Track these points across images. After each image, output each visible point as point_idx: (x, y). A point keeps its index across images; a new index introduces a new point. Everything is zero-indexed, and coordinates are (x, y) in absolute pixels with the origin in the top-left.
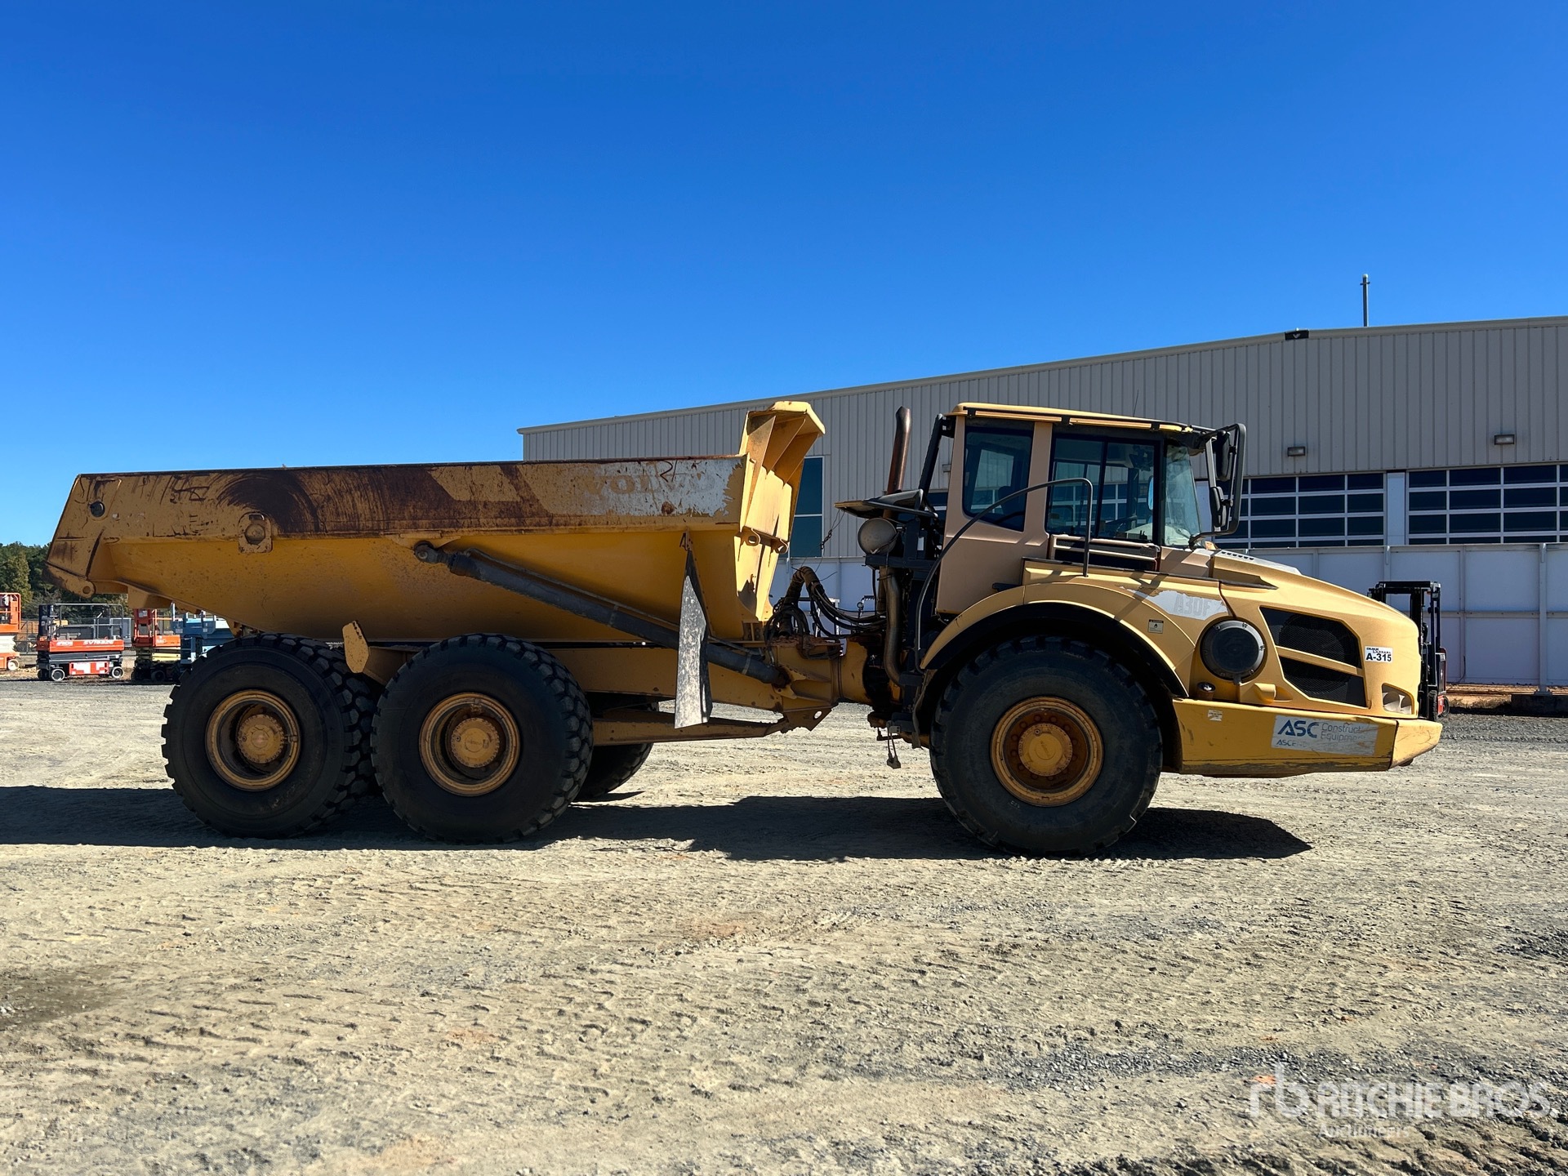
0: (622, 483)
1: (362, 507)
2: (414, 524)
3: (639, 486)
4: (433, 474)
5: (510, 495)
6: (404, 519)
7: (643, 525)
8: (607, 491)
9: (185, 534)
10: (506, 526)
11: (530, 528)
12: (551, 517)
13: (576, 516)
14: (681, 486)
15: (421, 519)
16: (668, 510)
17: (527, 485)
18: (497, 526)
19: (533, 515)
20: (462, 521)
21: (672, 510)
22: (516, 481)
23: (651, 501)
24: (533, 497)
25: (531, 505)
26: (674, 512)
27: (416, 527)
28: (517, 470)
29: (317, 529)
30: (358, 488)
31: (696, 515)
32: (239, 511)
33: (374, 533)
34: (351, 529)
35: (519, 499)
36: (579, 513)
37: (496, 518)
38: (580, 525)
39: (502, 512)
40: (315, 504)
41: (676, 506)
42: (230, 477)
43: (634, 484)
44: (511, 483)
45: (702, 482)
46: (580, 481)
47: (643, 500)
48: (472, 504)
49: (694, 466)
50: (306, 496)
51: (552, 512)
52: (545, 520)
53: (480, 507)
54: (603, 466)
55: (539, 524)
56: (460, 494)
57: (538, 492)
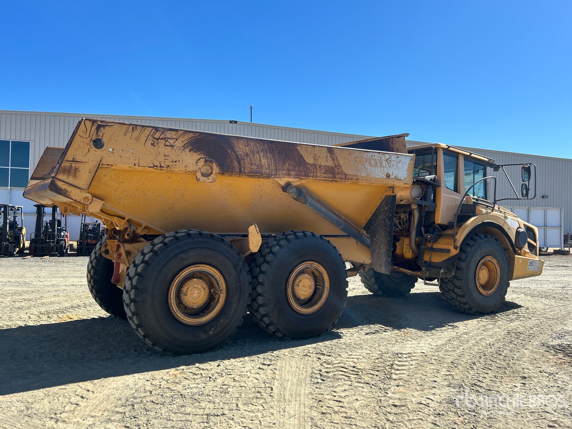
0: (373, 162)
1: (264, 161)
2: (289, 173)
3: (378, 164)
4: (298, 148)
5: (330, 163)
6: (284, 170)
7: (379, 182)
8: (367, 165)
9: (161, 167)
10: (328, 178)
11: (338, 180)
12: (346, 175)
13: (355, 176)
14: (393, 166)
15: (292, 171)
16: (388, 176)
17: (337, 159)
18: (324, 177)
19: (339, 174)
20: (310, 174)
21: (390, 176)
22: (333, 156)
23: (383, 172)
24: (339, 165)
25: (338, 169)
26: (390, 177)
27: (289, 175)
28: (334, 151)
29: (241, 171)
30: (262, 151)
31: (398, 179)
32: (196, 156)
33: (268, 176)
34: (257, 174)
35: (334, 165)
36: (356, 175)
37: (324, 173)
38: (357, 180)
39: (326, 171)
40: (240, 157)
41: (391, 175)
42: (191, 135)
43: (377, 163)
44: (331, 157)
45: (400, 165)
46: (357, 159)
47: (380, 171)
48: (314, 165)
49: (397, 157)
50: (235, 152)
51: (346, 173)
52: (343, 177)
53: (318, 167)
54: (366, 153)
55: (341, 178)
56: (309, 160)
57: (341, 162)
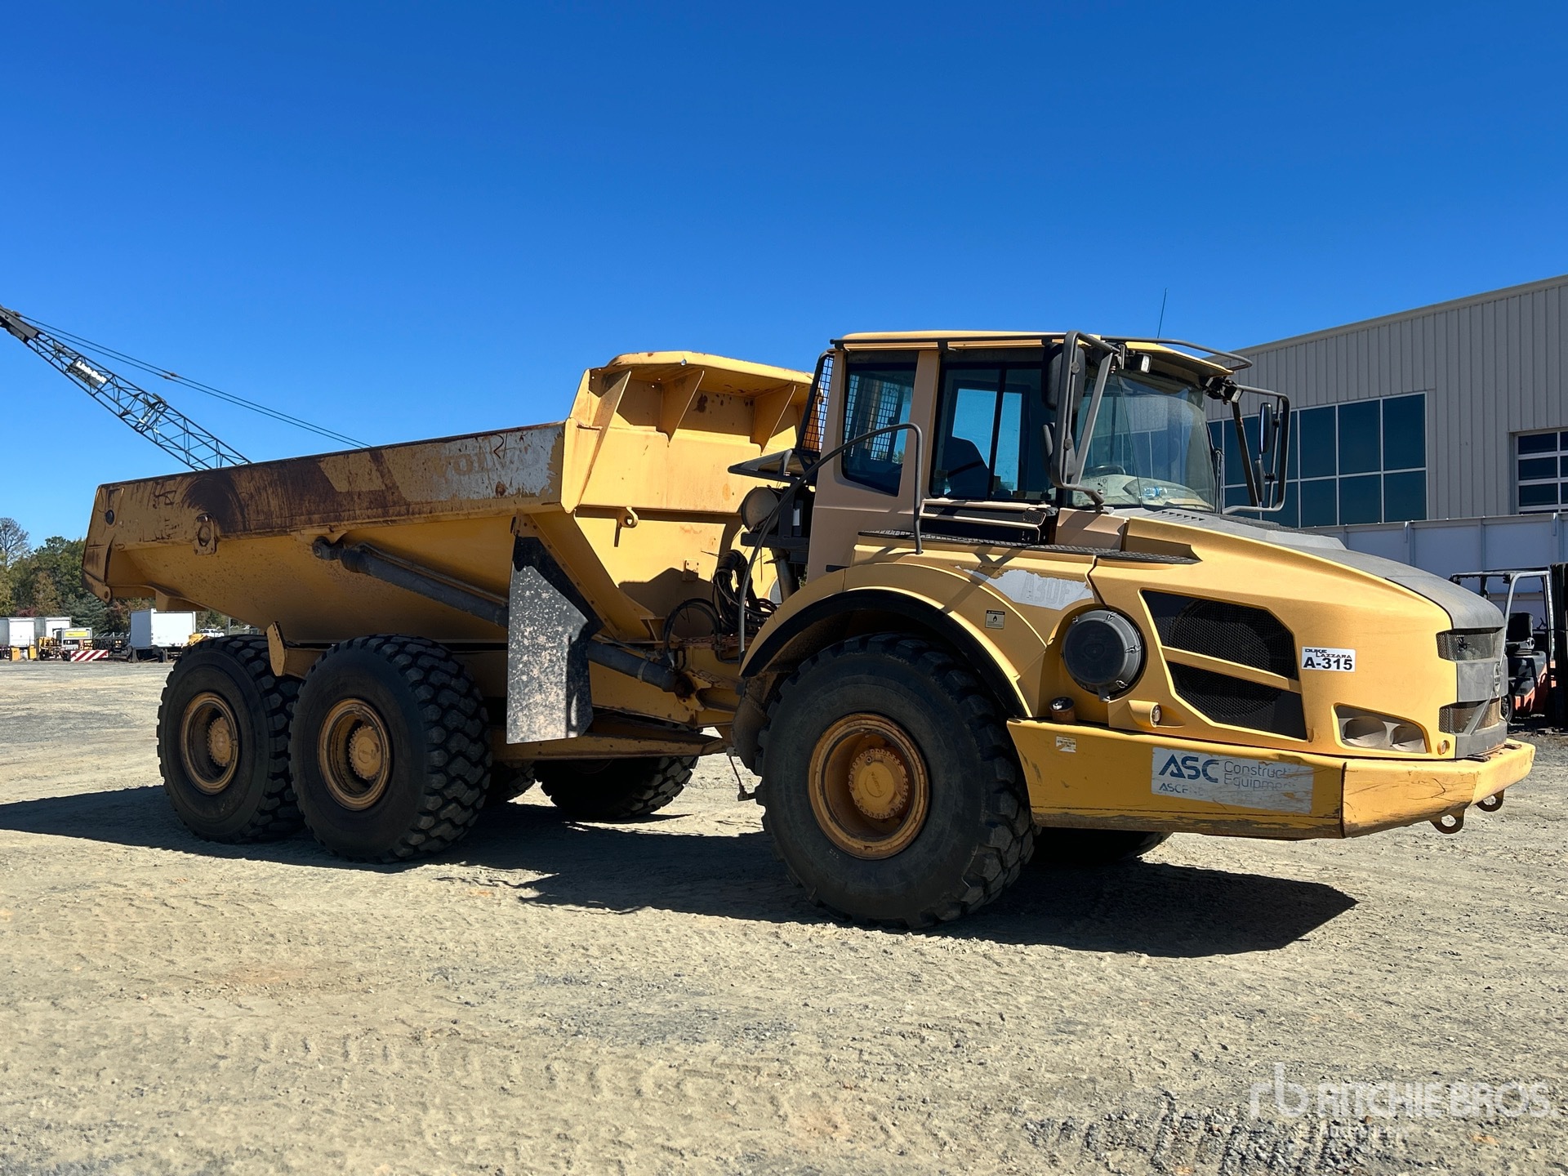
0: (463, 463)
1: (274, 503)
2: (310, 519)
3: (476, 465)
4: (322, 465)
5: (377, 483)
6: (302, 514)
7: (481, 510)
8: (451, 474)
9: (162, 538)
10: (375, 516)
11: (394, 518)
12: (408, 505)
13: (427, 503)
14: (512, 462)
15: (314, 513)
16: (501, 491)
17: (389, 471)
18: (369, 518)
19: (395, 504)
20: (343, 514)
21: (504, 491)
22: (381, 468)
23: (487, 482)
24: (394, 484)
25: (392, 493)
26: (506, 494)
27: (310, 522)
28: (381, 454)
29: (245, 529)
30: (270, 484)
31: (525, 495)
32: (194, 514)
33: (283, 530)
34: (268, 529)
35: (384, 487)
36: (429, 500)
37: (368, 509)
38: (431, 513)
39: (371, 502)
40: (243, 503)
41: (508, 486)
42: (189, 480)
43: (472, 463)
44: (378, 470)
45: (529, 457)
46: (430, 464)
47: (480, 481)
48: (349, 493)
49: (522, 438)
50: (237, 496)
51: (409, 500)
52: (403, 509)
53: (356, 498)
54: (447, 445)
55: (399, 514)
56: (341, 485)
57: (397, 478)
